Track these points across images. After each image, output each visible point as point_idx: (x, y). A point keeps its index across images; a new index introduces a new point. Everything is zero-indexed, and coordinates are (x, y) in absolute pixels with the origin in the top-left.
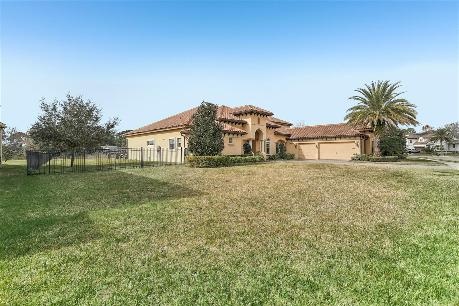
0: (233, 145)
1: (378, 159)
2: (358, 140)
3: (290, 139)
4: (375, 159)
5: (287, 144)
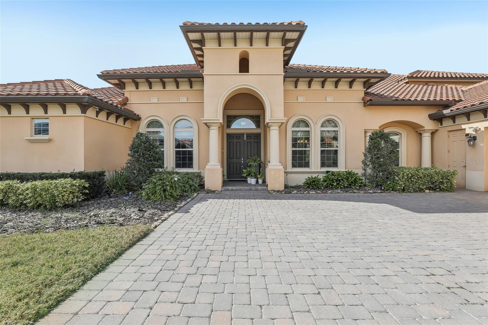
3: (446, 117)
5: (436, 136)
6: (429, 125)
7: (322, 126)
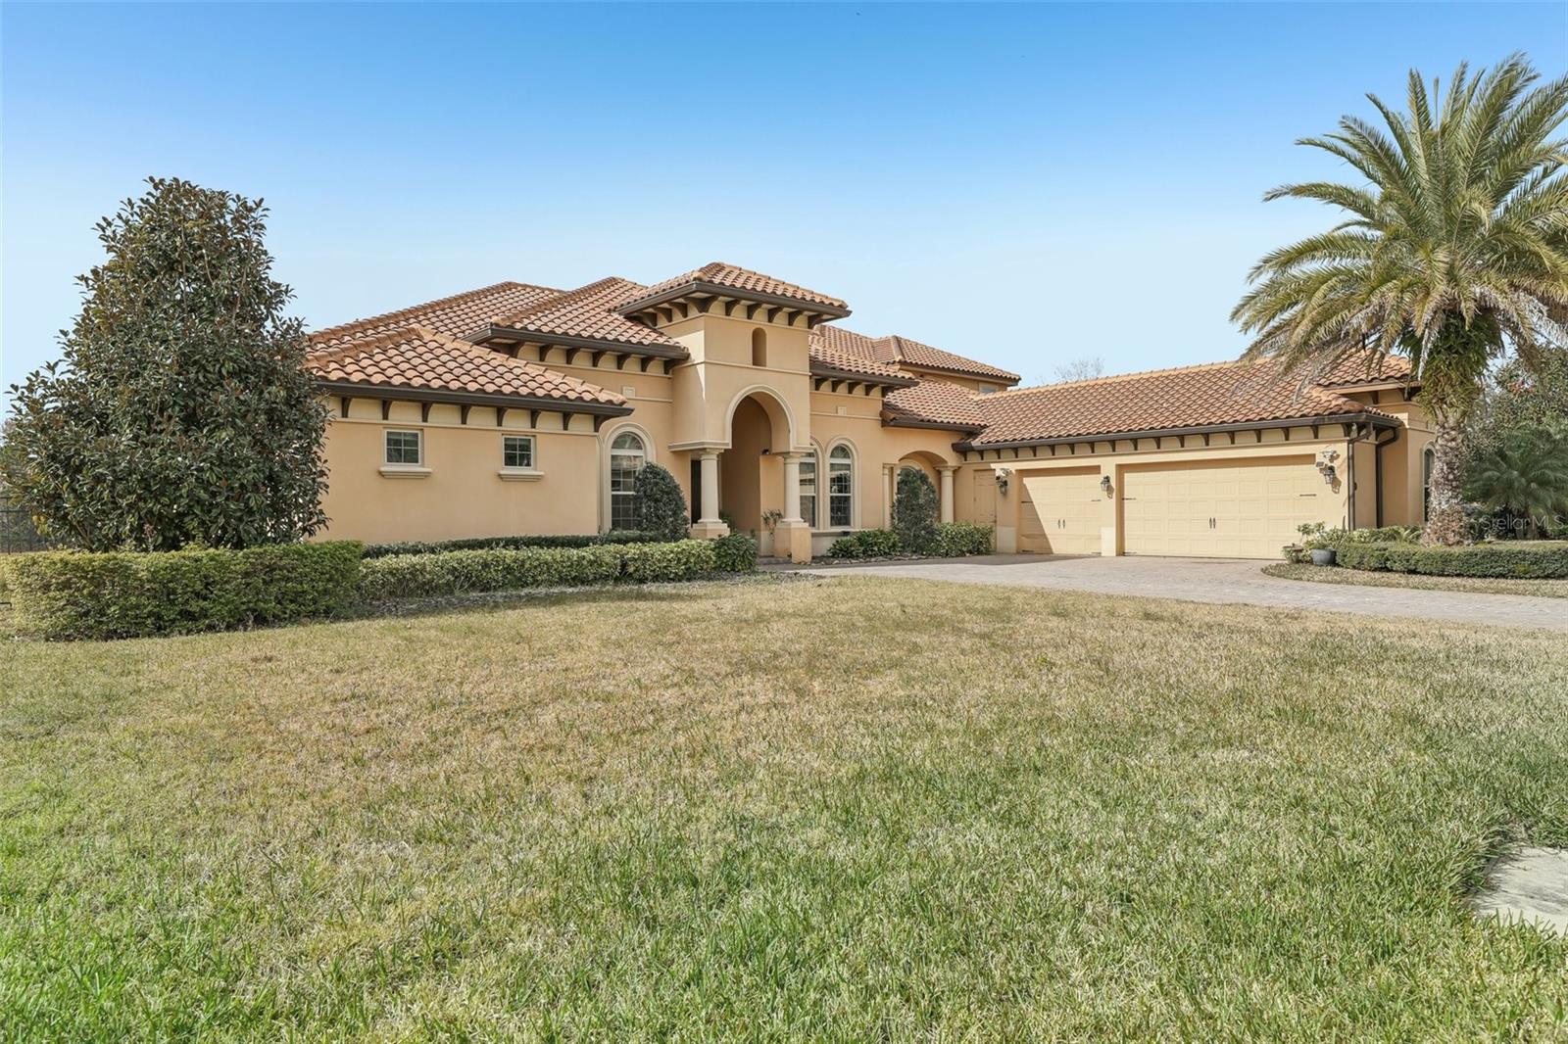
0: (538, 478)
1: (1446, 559)
2: (1334, 448)
3: (972, 449)
4: (1429, 557)
5: (961, 473)
6: (951, 459)
7: (832, 456)
